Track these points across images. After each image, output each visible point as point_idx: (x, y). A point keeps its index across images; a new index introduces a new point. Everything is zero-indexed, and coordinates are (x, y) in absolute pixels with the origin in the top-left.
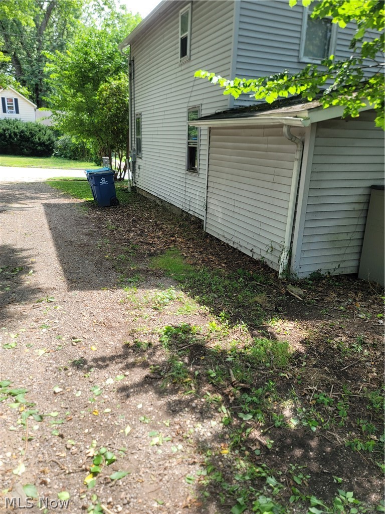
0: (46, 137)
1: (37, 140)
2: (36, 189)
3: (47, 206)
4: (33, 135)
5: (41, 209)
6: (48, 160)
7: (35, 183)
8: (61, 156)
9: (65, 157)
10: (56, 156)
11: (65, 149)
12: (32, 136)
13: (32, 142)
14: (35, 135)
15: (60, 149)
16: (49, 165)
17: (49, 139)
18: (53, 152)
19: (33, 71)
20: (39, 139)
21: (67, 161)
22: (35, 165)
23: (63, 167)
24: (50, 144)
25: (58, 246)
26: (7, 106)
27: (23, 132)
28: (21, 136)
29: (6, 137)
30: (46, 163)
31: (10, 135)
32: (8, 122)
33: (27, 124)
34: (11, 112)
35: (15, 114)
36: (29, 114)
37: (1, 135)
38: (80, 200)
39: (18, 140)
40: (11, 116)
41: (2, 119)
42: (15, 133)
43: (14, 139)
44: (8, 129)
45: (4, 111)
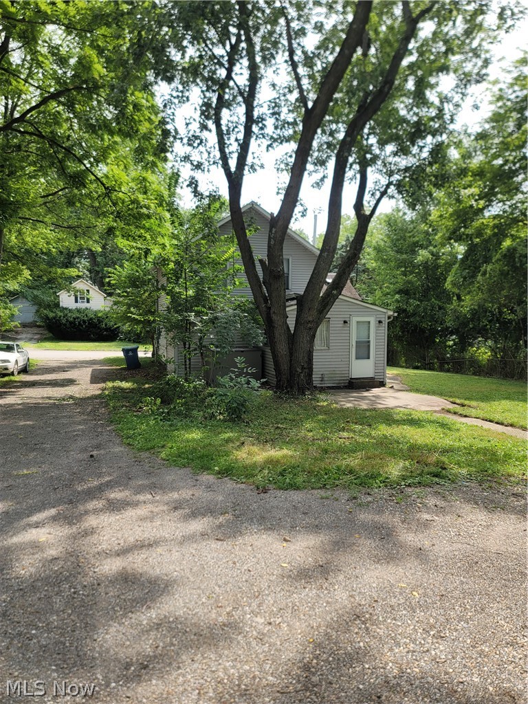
0: (112, 323)
1: (104, 326)
2: (92, 363)
3: (93, 369)
4: (100, 321)
5: (91, 370)
6: (113, 344)
7: (93, 360)
8: (125, 340)
9: (128, 340)
10: (121, 340)
11: (129, 333)
12: (100, 323)
13: (99, 328)
14: (102, 322)
15: (126, 334)
16: (112, 349)
17: (115, 325)
18: (119, 336)
19: (107, 263)
20: (106, 325)
22: (98, 348)
24: (115, 329)
25: (91, 378)
26: (79, 296)
27: (91, 319)
28: (89, 323)
29: (75, 324)
30: (109, 346)
31: (79, 323)
32: (78, 311)
33: (96, 312)
34: (83, 302)
35: (86, 303)
36: (98, 302)
37: (71, 323)
38: (118, 367)
39: (86, 326)
40: (82, 305)
41: (74, 308)
42: (84, 321)
43: (82, 326)
44: (78, 318)
45: (76, 301)
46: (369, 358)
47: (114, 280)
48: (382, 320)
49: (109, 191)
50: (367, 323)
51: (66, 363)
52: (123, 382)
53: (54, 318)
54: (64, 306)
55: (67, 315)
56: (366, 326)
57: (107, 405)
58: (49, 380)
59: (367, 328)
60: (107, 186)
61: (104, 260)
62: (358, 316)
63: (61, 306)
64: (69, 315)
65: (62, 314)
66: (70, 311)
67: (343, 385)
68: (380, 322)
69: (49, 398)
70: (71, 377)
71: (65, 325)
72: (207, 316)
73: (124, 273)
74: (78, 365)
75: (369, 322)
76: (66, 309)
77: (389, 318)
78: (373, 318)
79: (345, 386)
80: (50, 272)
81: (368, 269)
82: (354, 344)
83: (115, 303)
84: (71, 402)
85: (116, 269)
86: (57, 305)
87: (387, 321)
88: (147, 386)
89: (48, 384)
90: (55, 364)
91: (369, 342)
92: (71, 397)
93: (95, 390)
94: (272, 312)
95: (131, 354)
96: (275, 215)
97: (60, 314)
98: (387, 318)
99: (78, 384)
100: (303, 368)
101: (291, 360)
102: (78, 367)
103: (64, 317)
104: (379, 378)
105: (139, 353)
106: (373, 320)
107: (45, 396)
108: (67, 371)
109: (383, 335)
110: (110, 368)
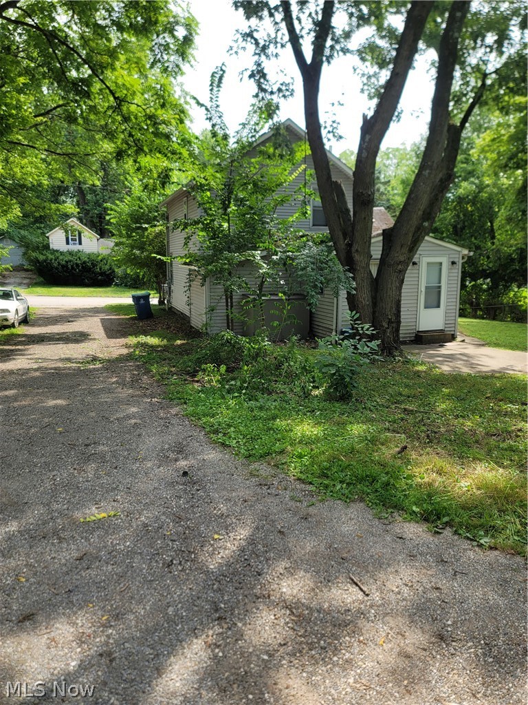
0: (107, 267)
1: (98, 270)
2: (95, 311)
3: (101, 319)
4: (94, 265)
5: (99, 320)
6: (109, 289)
7: (95, 308)
8: (121, 285)
9: (126, 286)
10: (117, 285)
11: (125, 278)
12: (94, 267)
13: (93, 272)
14: (97, 265)
15: (121, 278)
16: (109, 294)
17: (110, 269)
18: (114, 281)
19: (98, 201)
20: (100, 269)
21: (126, 290)
22: (95, 294)
23: (122, 295)
24: (111, 273)
25: (105, 330)
26: (70, 237)
27: (84, 262)
28: (83, 267)
29: (68, 268)
30: (106, 292)
31: (72, 266)
32: (70, 253)
33: (89, 255)
34: (74, 244)
35: (78, 245)
36: (92, 245)
37: (63, 266)
38: (127, 317)
39: (80, 270)
40: (74, 247)
41: (65, 250)
42: (77, 265)
43: (75, 270)
44: (70, 261)
45: (68, 243)
46: (438, 306)
47: (115, 218)
48: (456, 260)
49: (120, 101)
50: (438, 265)
51: (66, 311)
52: (148, 337)
53: (45, 261)
54: (55, 248)
55: (58, 258)
56: (437, 268)
57: (148, 372)
58: (58, 334)
59: (437, 271)
60: (117, 96)
61: (94, 198)
62: (429, 256)
63: (51, 246)
64: (61, 257)
65: (53, 257)
66: (62, 253)
67: (408, 339)
68: (453, 263)
69: (69, 360)
70: (80, 330)
71: (57, 268)
72: (277, 255)
73: (127, 210)
74: (81, 314)
75: (441, 264)
76: (57, 251)
77: (463, 258)
78: (446, 258)
79: (412, 341)
80: (44, 208)
81: (392, 205)
82: (423, 289)
83: (117, 244)
84: (98, 365)
85: (117, 205)
86: (47, 247)
87: (461, 261)
88: (179, 342)
89: (58, 340)
90: (54, 313)
91: (440, 287)
92: (95, 359)
93: (117, 348)
94: (353, 250)
95: (142, 301)
96: (369, 118)
97: (50, 256)
98: (461, 258)
99: (95, 339)
100: (390, 322)
101: (374, 313)
102: (82, 317)
103: (55, 260)
104: (449, 331)
105: (150, 300)
106: (445, 261)
107: (63, 356)
108: (72, 321)
109: (456, 278)
110: (117, 317)
